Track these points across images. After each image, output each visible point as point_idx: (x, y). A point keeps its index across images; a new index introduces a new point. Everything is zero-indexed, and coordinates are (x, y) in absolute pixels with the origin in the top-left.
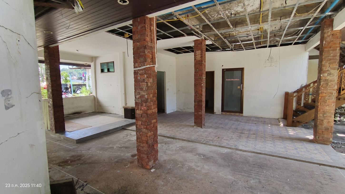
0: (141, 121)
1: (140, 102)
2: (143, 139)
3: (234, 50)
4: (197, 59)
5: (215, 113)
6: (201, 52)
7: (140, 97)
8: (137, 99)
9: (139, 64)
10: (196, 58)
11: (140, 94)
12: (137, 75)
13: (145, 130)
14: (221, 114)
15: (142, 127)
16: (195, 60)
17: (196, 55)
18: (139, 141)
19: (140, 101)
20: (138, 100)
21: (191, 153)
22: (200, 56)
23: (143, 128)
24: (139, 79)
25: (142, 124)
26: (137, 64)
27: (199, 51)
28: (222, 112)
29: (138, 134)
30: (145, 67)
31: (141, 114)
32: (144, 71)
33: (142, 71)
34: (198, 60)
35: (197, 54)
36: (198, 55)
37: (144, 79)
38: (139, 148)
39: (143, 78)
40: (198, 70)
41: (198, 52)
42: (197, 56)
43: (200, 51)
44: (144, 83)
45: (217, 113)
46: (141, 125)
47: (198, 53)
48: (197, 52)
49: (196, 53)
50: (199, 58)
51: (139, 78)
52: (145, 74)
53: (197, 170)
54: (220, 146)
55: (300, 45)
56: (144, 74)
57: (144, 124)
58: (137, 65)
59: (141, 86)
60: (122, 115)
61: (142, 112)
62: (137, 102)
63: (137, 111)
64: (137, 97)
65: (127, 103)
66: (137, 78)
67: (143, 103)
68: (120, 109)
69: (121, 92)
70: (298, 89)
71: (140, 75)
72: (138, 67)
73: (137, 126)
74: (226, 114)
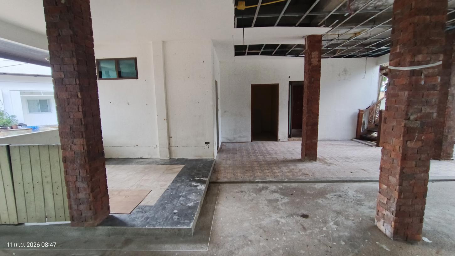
0: (414, 160)
2: (414, 191)
5: (280, 140)
7: (421, 117)
8: (411, 121)
9: (426, 57)
10: (312, 62)
11: (421, 112)
13: (424, 175)
14: (287, 140)
15: (418, 170)
17: (312, 58)
18: (404, 197)
19: (417, 125)
20: (414, 122)
22: (318, 59)
24: (421, 84)
26: (420, 56)
27: (316, 51)
28: (288, 138)
29: (404, 184)
31: (417, 147)
33: (430, 71)
34: (314, 65)
35: (312, 56)
36: (314, 58)
37: (435, 84)
39: (433, 83)
43: (317, 53)
44: (435, 91)
45: (282, 139)
46: (415, 166)
47: (314, 54)
50: (315, 62)
51: (423, 83)
56: (436, 76)
57: (421, 164)
58: (421, 58)
59: (424, 97)
60: (161, 159)
61: (420, 144)
62: (412, 126)
63: (408, 144)
64: (412, 118)
65: (170, 136)
66: (418, 82)
67: (425, 127)
68: (155, 147)
69: (157, 116)
70: (369, 107)
71: (426, 76)
72: (423, 63)
73: (404, 171)
74: (294, 140)
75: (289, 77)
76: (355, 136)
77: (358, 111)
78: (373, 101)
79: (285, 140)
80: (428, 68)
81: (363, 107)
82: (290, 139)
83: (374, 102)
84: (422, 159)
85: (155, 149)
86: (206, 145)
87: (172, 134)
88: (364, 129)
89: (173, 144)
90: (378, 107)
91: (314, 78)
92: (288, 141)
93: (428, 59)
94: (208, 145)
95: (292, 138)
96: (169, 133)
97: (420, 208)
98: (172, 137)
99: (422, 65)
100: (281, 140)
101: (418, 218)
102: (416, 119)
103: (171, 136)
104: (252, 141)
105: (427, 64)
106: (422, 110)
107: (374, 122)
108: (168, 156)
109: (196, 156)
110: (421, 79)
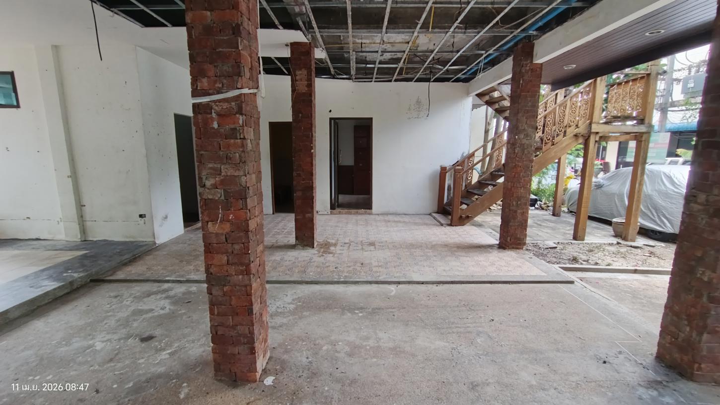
0: (224, 253)
1: (221, 196)
2: (233, 303)
3: (355, 79)
4: (298, 90)
6: (307, 73)
7: (222, 182)
8: (208, 189)
9: (215, 82)
10: (297, 88)
11: (220, 174)
12: (209, 116)
13: (242, 278)
14: (329, 213)
15: (232, 270)
16: (293, 91)
17: (296, 81)
18: (218, 313)
19: (219, 196)
20: (213, 191)
21: (331, 311)
22: (306, 83)
23: (234, 274)
24: (214, 128)
25: (230, 262)
26: (205, 80)
27: (303, 70)
28: (331, 209)
29: (215, 291)
30: (236, 93)
31: (224, 232)
32: (233, 104)
33: (225, 105)
34: (300, 91)
35: (298, 78)
36: (301, 80)
37: (236, 129)
38: (219, 333)
39: (232, 126)
40: (300, 115)
41: (300, 72)
42: (297, 83)
43: (305, 72)
44: (237, 140)
45: (322, 211)
46: (228, 264)
47: (300, 74)
48: (298, 73)
49: (296, 75)
50: (302, 87)
51: (215, 125)
52: (237, 113)
53: (371, 348)
54: (377, 283)
55: (461, 83)
56: (235, 115)
57: (236, 261)
58: (206, 84)
59: (222, 149)
60: (67, 241)
61: (227, 227)
62: (210, 197)
63: (209, 226)
64: (208, 183)
65: (82, 204)
66: (207, 123)
67: (232, 200)
68: (58, 221)
69: (55, 170)
70: (458, 161)
71: (219, 115)
72: (211, 92)
73: (211, 270)
74: (340, 213)
75: (330, 111)
76: (436, 209)
77: (439, 169)
78: (463, 154)
79: (326, 213)
80: (220, 101)
81: (449, 162)
82: (334, 211)
83: (465, 155)
84: (235, 252)
85: (58, 223)
86: (141, 219)
87: (86, 201)
88: (450, 198)
89: (87, 217)
90: (471, 162)
91: (302, 114)
92: (331, 213)
93: (219, 85)
94: (144, 218)
95: (338, 210)
96: (80, 199)
97: (247, 331)
98: (85, 206)
99: (210, 95)
100: (319, 213)
101: (246, 346)
102: (215, 186)
103: (84, 204)
104: (273, 214)
105: (219, 93)
106: (222, 171)
107: (466, 186)
108: (79, 237)
109: (127, 237)
110: (212, 119)
